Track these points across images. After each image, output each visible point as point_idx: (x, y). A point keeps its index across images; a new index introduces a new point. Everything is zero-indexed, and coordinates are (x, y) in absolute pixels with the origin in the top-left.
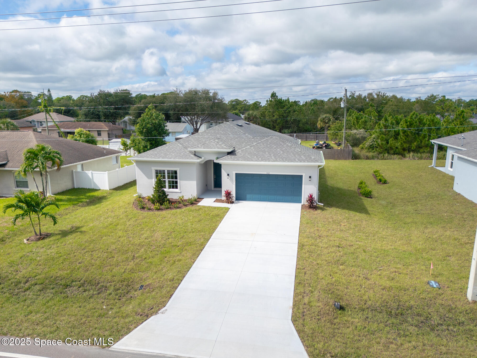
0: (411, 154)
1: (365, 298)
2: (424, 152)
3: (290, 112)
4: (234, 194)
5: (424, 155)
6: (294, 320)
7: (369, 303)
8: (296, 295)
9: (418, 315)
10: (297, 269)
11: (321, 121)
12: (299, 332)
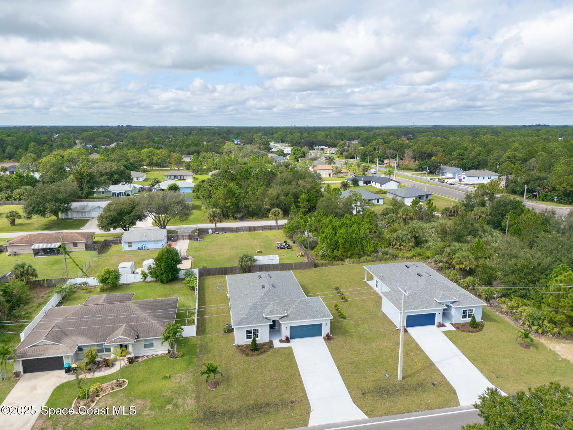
0: (348, 259)
1: (369, 387)
2: (355, 258)
3: (240, 199)
4: (289, 337)
5: (356, 260)
6: (354, 403)
7: (371, 389)
8: (350, 392)
9: (386, 390)
10: (343, 380)
11: (272, 214)
12: (358, 406)
